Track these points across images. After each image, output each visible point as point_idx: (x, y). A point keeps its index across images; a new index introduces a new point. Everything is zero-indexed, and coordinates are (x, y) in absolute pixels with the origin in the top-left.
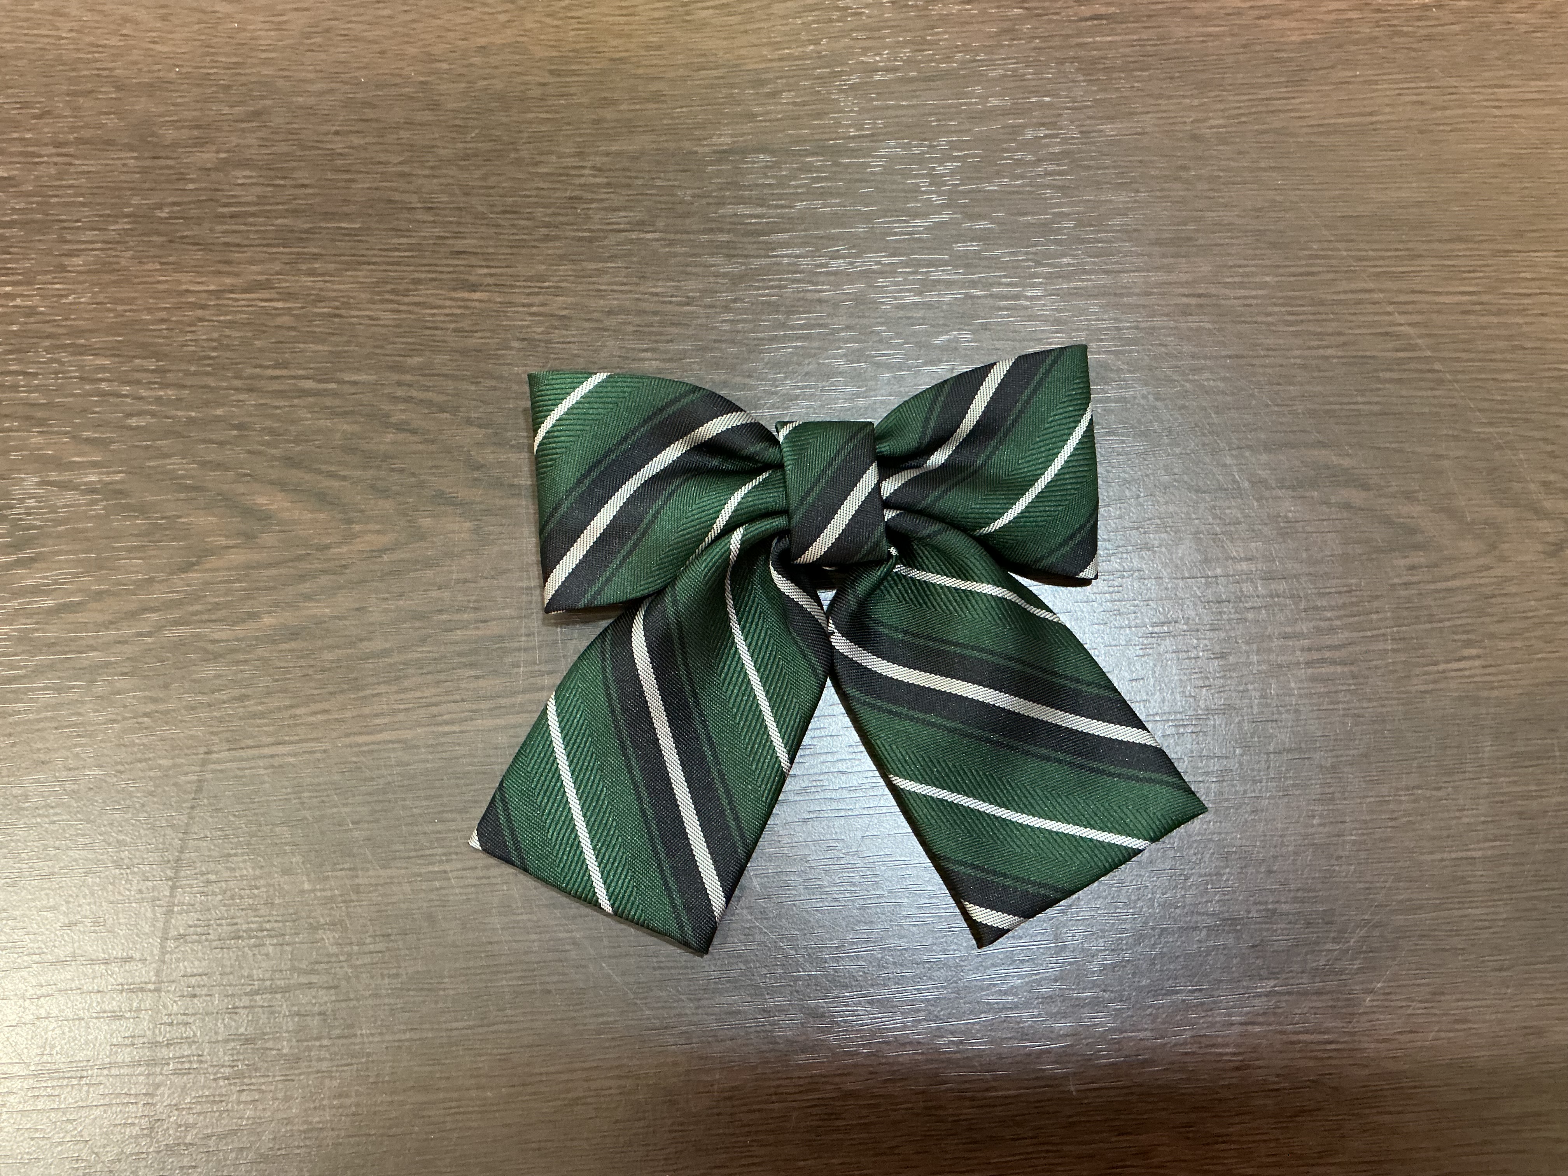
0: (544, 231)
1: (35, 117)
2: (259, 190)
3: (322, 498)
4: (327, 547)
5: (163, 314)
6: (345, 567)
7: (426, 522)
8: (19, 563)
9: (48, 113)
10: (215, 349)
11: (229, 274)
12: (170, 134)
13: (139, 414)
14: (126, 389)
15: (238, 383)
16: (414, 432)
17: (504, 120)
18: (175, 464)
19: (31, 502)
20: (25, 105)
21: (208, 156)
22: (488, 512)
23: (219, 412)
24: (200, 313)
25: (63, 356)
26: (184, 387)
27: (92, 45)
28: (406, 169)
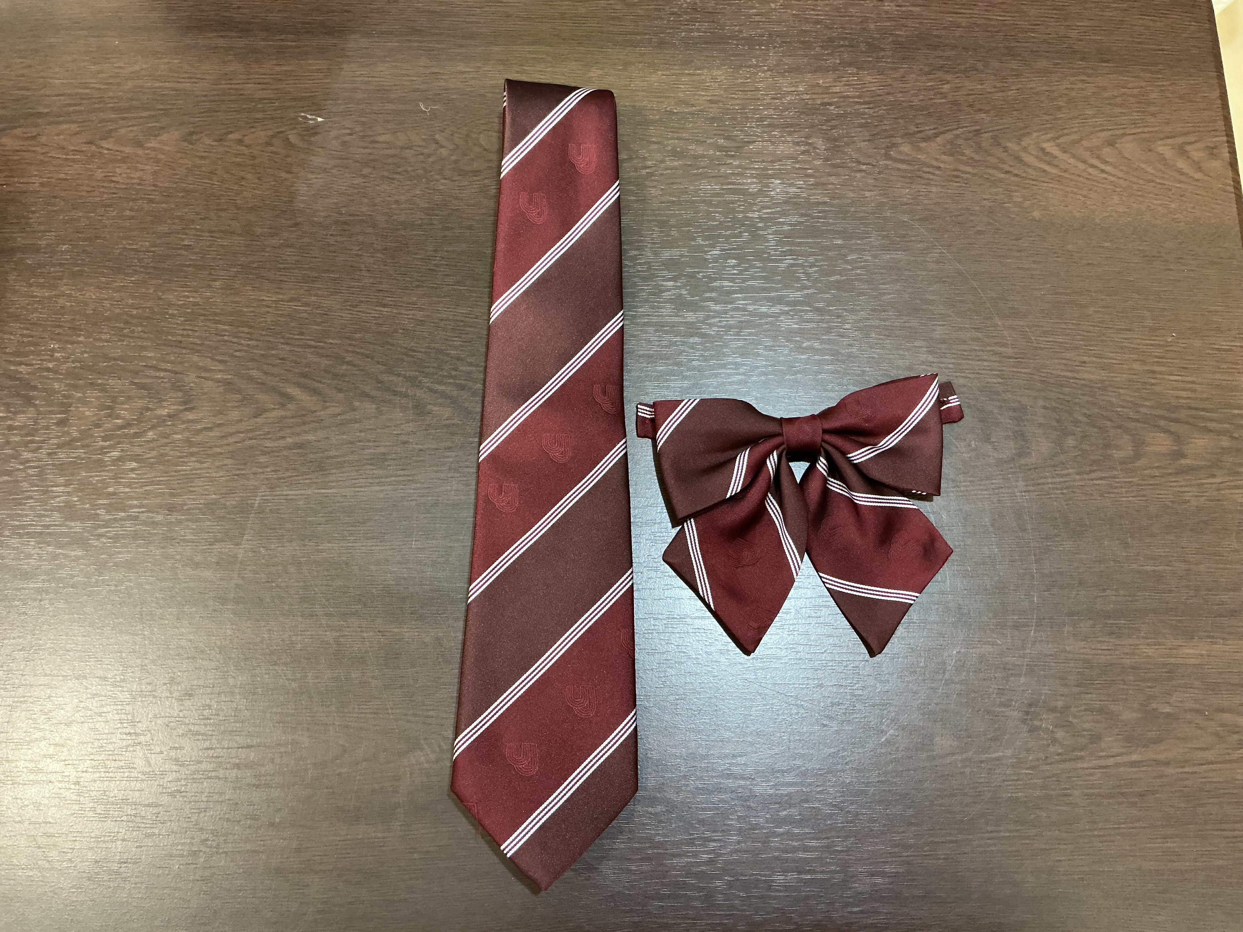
0: (418, 283)
1: (201, 219)
2: (296, 258)
3: (315, 392)
4: (315, 411)
5: (252, 309)
6: (322, 420)
7: (357, 404)
8: (186, 410)
9: (207, 218)
10: (273, 325)
11: (282, 294)
12: (259, 231)
13: (240, 351)
14: (235, 340)
15: (282, 341)
16: (354, 366)
17: (404, 234)
18: (254, 373)
19: (192, 385)
20: (197, 214)
21: (274, 241)
22: (384, 401)
23: (273, 352)
24: (268, 309)
25: (208, 324)
26: (260, 341)
27: (226, 188)
28: (360, 253)
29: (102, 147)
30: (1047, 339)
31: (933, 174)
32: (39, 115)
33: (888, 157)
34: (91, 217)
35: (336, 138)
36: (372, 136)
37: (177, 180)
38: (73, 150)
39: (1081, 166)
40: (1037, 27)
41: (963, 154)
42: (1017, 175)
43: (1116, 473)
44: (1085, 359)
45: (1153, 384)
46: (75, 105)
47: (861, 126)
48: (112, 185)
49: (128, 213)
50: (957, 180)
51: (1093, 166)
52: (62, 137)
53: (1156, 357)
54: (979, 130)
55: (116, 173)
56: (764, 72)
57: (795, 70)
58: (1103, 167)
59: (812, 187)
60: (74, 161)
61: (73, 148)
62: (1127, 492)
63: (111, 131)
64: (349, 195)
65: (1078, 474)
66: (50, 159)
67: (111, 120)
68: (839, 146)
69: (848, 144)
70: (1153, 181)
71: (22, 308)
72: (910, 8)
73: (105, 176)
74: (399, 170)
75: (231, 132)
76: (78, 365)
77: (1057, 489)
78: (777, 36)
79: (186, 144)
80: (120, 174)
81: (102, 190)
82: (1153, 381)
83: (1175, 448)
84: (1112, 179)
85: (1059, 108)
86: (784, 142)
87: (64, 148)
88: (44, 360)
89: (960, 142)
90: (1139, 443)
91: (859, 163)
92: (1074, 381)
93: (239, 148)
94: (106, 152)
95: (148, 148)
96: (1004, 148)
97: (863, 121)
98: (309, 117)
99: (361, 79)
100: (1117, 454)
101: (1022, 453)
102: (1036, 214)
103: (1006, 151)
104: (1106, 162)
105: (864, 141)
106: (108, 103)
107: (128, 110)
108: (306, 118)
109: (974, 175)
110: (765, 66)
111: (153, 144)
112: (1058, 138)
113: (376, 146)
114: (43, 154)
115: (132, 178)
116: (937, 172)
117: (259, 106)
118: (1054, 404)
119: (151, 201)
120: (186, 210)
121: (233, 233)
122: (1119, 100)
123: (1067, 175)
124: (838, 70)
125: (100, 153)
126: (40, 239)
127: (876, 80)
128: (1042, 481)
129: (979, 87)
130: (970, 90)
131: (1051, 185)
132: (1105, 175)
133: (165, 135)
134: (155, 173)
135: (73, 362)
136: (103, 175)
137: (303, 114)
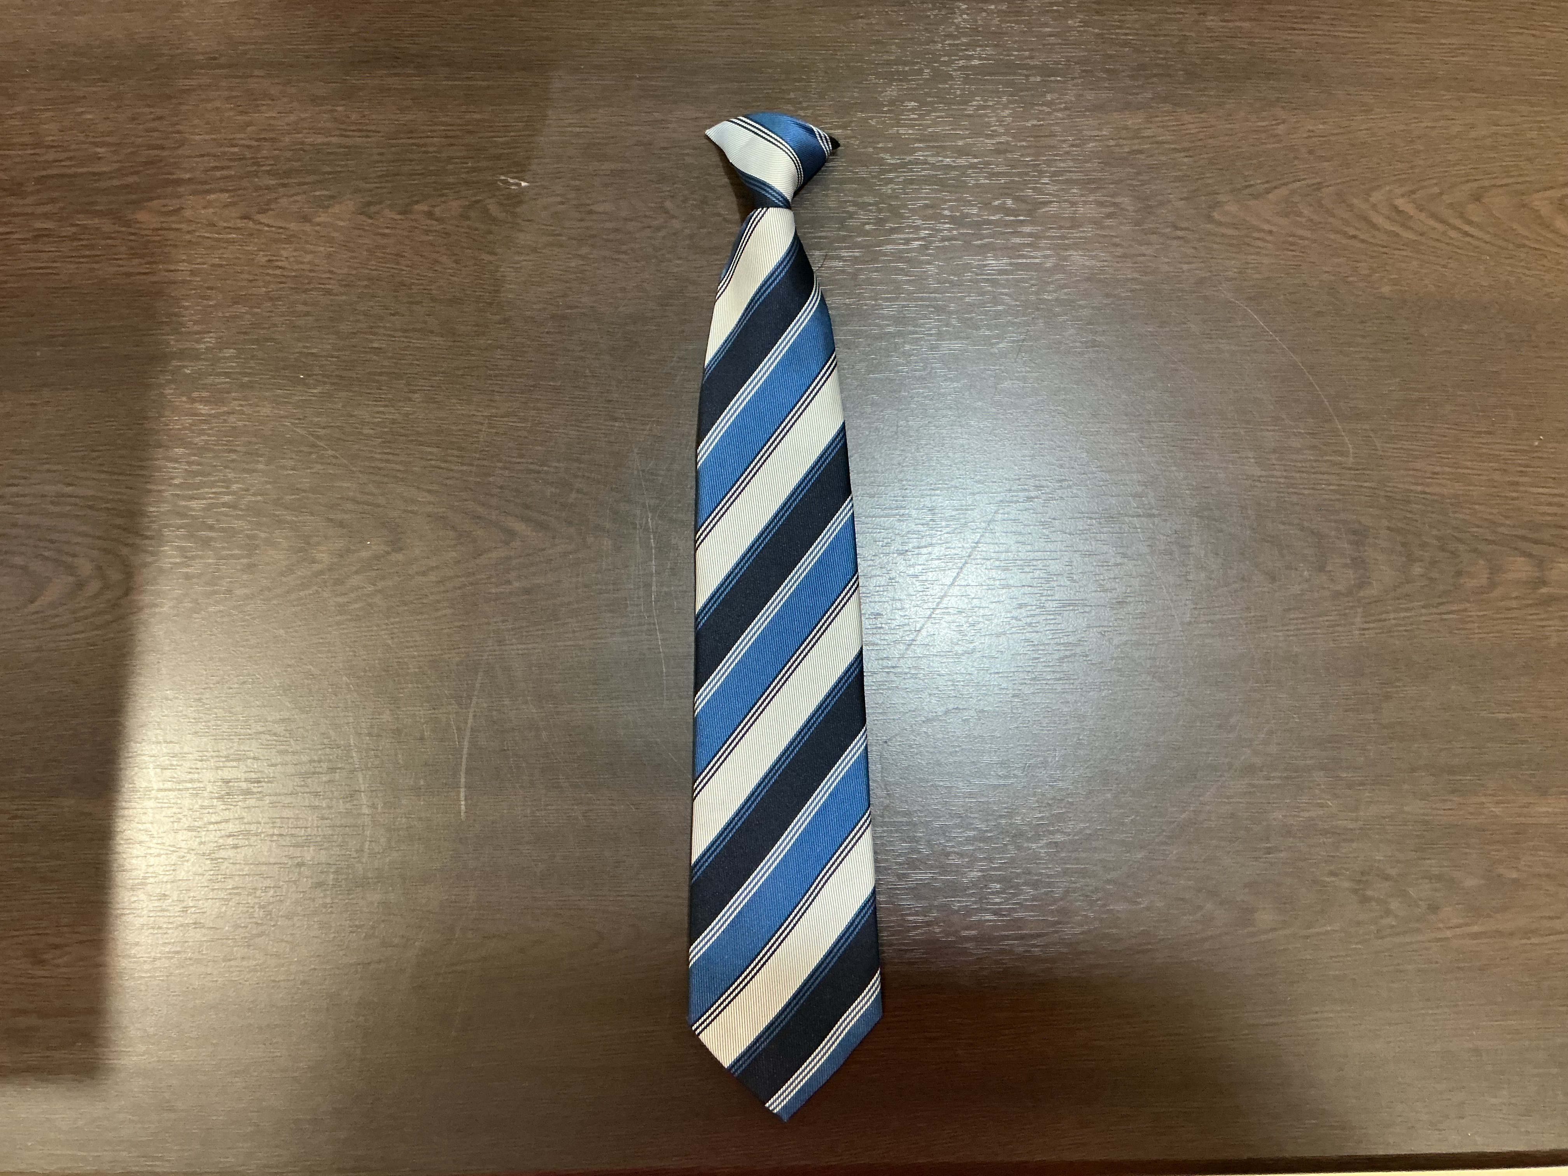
29: (261, 223)
30: (1396, 446)
31: (1263, 240)
32: (179, 182)
33: (1210, 219)
34: (257, 314)
35: (545, 208)
36: (588, 205)
37: (356, 265)
38: (225, 228)
39: (1440, 227)
40: (1394, 46)
41: (1300, 214)
42: (1363, 241)
43: (1468, 605)
44: (1438, 469)
45: (1513, 499)
46: (223, 168)
47: (1177, 179)
48: (278, 272)
49: (300, 308)
50: (1292, 248)
51: (1455, 228)
52: (211, 210)
53: (1520, 465)
54: (1319, 183)
55: (281, 256)
56: (1060, 110)
57: (1099, 108)
58: (1467, 228)
59: (1118, 260)
60: (227, 241)
61: (225, 225)
62: (1479, 627)
63: (269, 202)
64: (567, 282)
65: (1423, 607)
66: (200, 240)
67: (268, 188)
68: (1150, 207)
69: (1161, 204)
70: (1524, 246)
71: (185, 428)
72: (1238, 24)
73: (269, 261)
74: (624, 248)
75: (417, 202)
76: (259, 498)
77: (1400, 625)
78: (1076, 63)
79: (363, 218)
80: (287, 258)
81: (268, 278)
82: (1515, 495)
83: (1537, 574)
84: (1476, 243)
85: (1417, 152)
86: (1085, 202)
87: (215, 226)
88: (220, 493)
89: (1297, 199)
90: (1495, 570)
91: (1176, 228)
92: (1423, 496)
93: (429, 222)
94: (266, 229)
95: (319, 224)
96: (1348, 206)
97: (1179, 173)
98: (512, 181)
99: (569, 129)
100: (1470, 583)
101: (1362, 584)
102: (1386, 290)
103: (1352, 211)
104: (1470, 223)
105: (1181, 199)
106: (263, 165)
107: (287, 174)
108: (506, 182)
109: (1315, 241)
110: (1061, 103)
111: (322, 218)
112: (1413, 192)
113: (594, 217)
114: (188, 232)
115: (302, 263)
116: (1269, 238)
117: (450, 167)
118: (1400, 525)
119: (329, 292)
120: (371, 303)
121: (432, 332)
122: (1488, 142)
123: (1423, 239)
124: (1151, 107)
125: (259, 230)
126: (198, 341)
127: (1197, 120)
128: (1384, 616)
129: (1321, 126)
130: (1309, 131)
131: (1404, 253)
132: (1468, 239)
133: (337, 207)
134: (329, 256)
135: (254, 495)
136: (267, 258)
137: (503, 178)
